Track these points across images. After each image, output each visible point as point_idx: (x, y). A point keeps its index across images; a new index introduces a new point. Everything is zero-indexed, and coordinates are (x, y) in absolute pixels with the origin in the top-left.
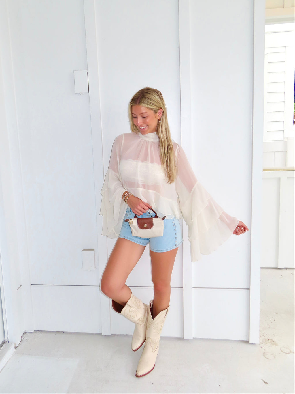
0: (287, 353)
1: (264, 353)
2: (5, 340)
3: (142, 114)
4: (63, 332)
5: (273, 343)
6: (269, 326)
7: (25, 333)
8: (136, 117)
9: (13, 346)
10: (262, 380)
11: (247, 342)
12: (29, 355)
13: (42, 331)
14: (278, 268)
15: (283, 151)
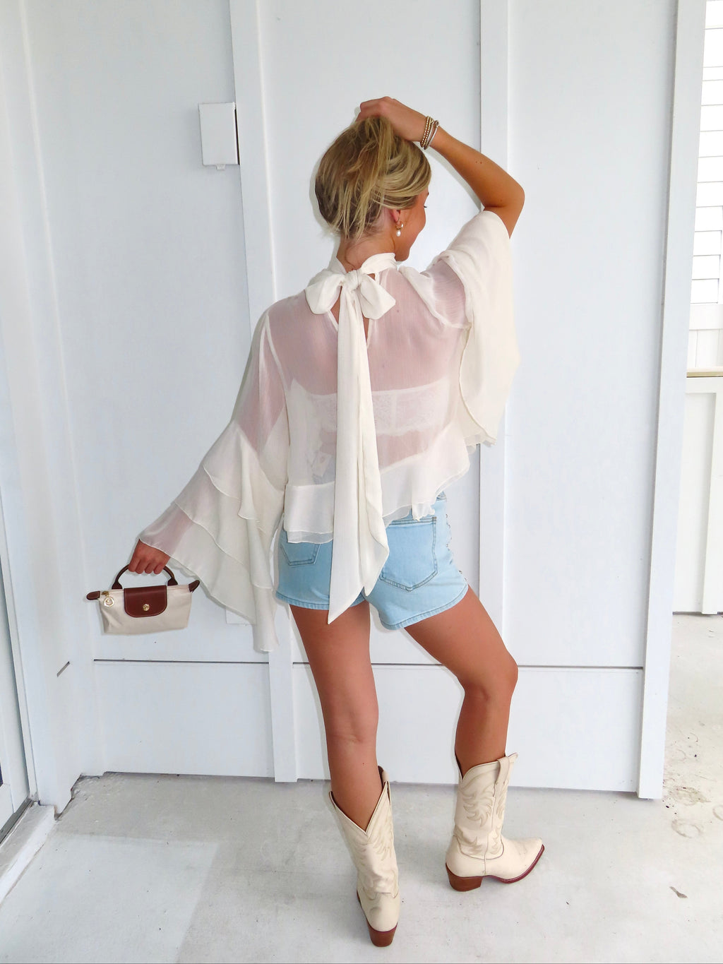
1: (674, 822)
2: (30, 797)
4: (178, 775)
5: (696, 796)
6: (685, 754)
7: (81, 778)
9: (51, 813)
10: (672, 888)
12: (92, 833)
13: (122, 774)
14: (703, 613)
15: (718, 329)
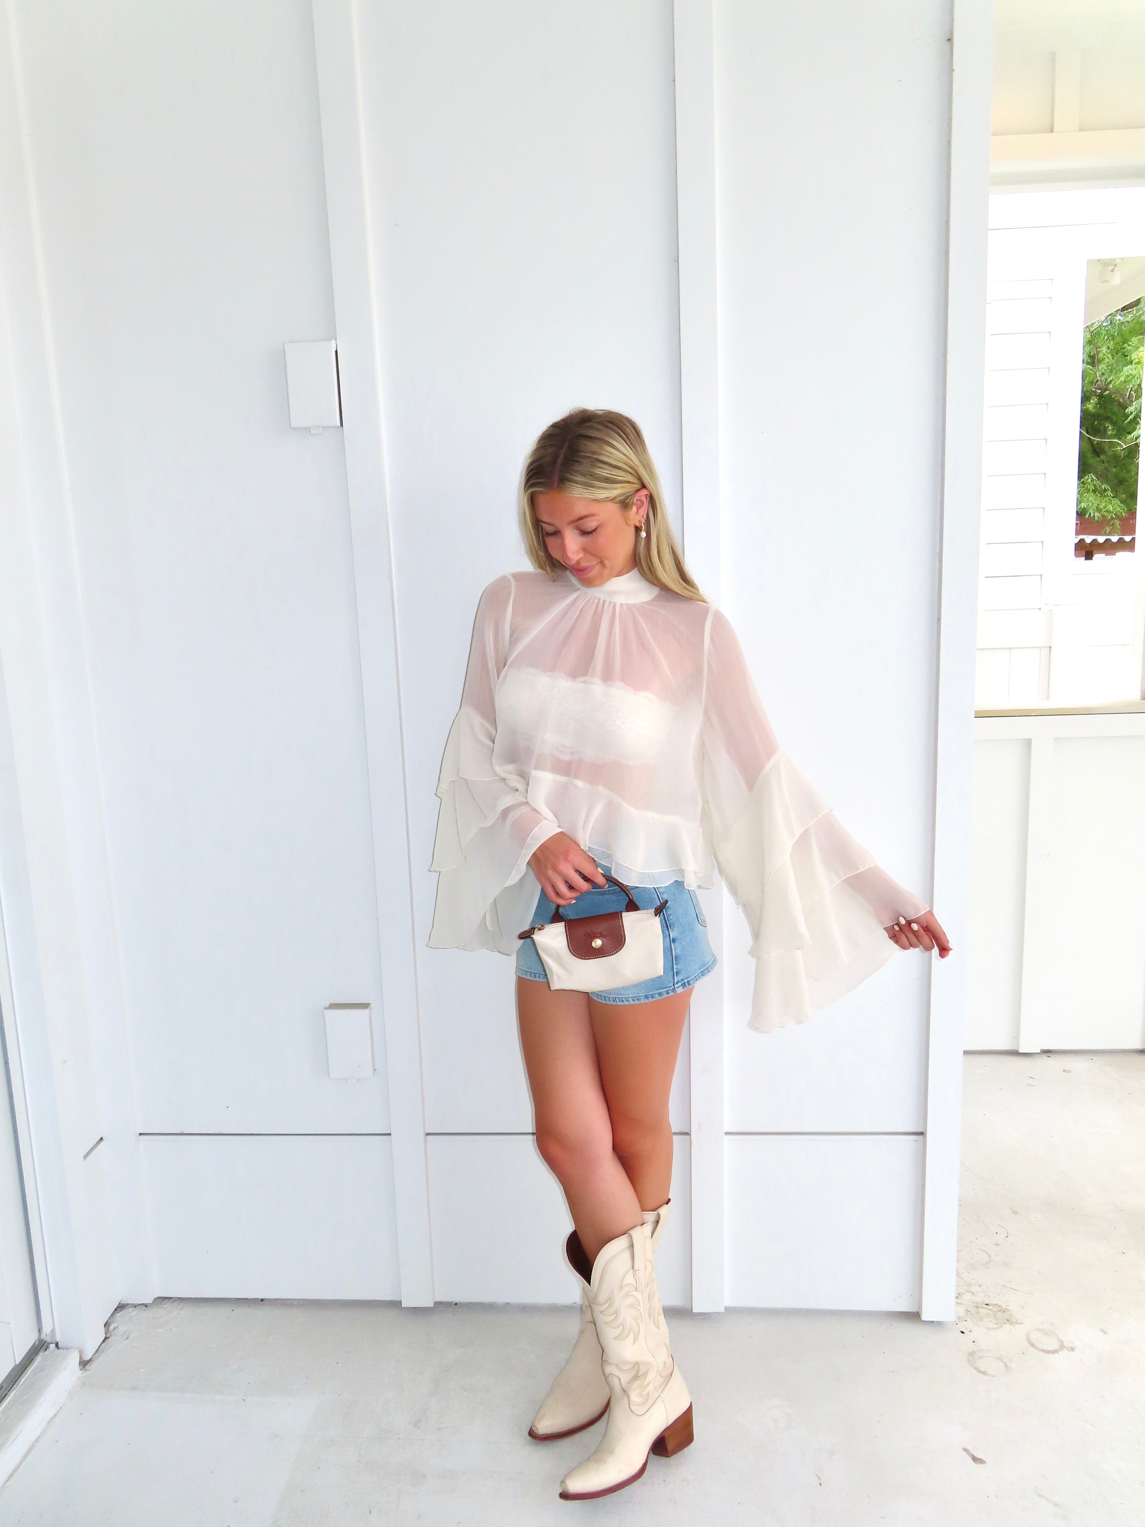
0: (1048, 1352)
1: (972, 1354)
2: (43, 1336)
3: (577, 523)
4: (262, 1300)
5: (1004, 1316)
6: (989, 1256)
7: (121, 1307)
8: (557, 533)
9: (74, 1359)
10: (965, 1450)
11: (914, 1316)
12: (135, 1389)
13: (181, 1299)
14: (1020, 1051)
15: (1040, 648)
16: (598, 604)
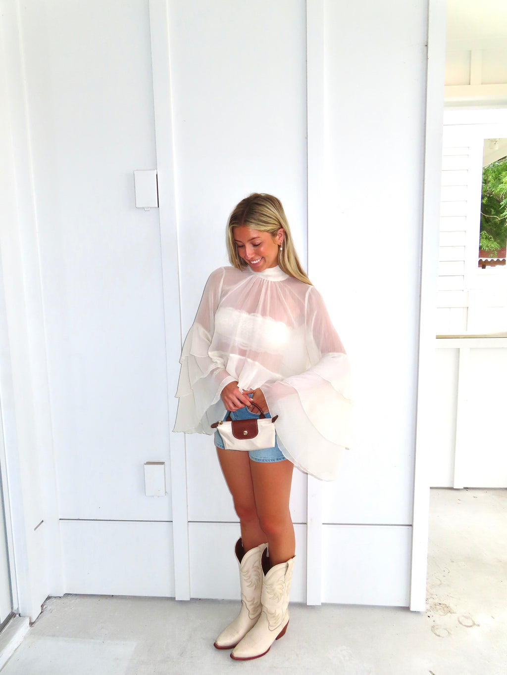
0: (468, 626)
1: (433, 627)
2: (14, 611)
3: (251, 241)
4: (113, 596)
5: (447, 610)
6: (441, 581)
7: (49, 598)
8: (243, 246)
9: (27, 621)
10: (430, 672)
11: (407, 609)
12: (54, 636)
13: (76, 595)
14: (454, 488)
15: (463, 308)
16: (261, 281)
